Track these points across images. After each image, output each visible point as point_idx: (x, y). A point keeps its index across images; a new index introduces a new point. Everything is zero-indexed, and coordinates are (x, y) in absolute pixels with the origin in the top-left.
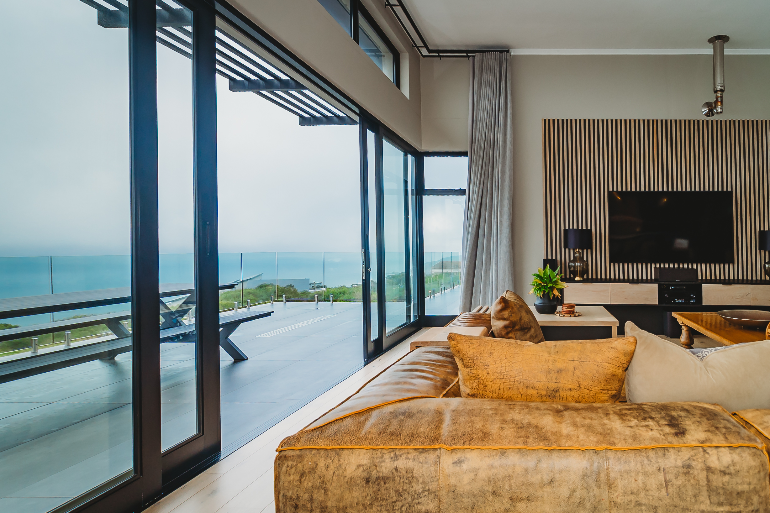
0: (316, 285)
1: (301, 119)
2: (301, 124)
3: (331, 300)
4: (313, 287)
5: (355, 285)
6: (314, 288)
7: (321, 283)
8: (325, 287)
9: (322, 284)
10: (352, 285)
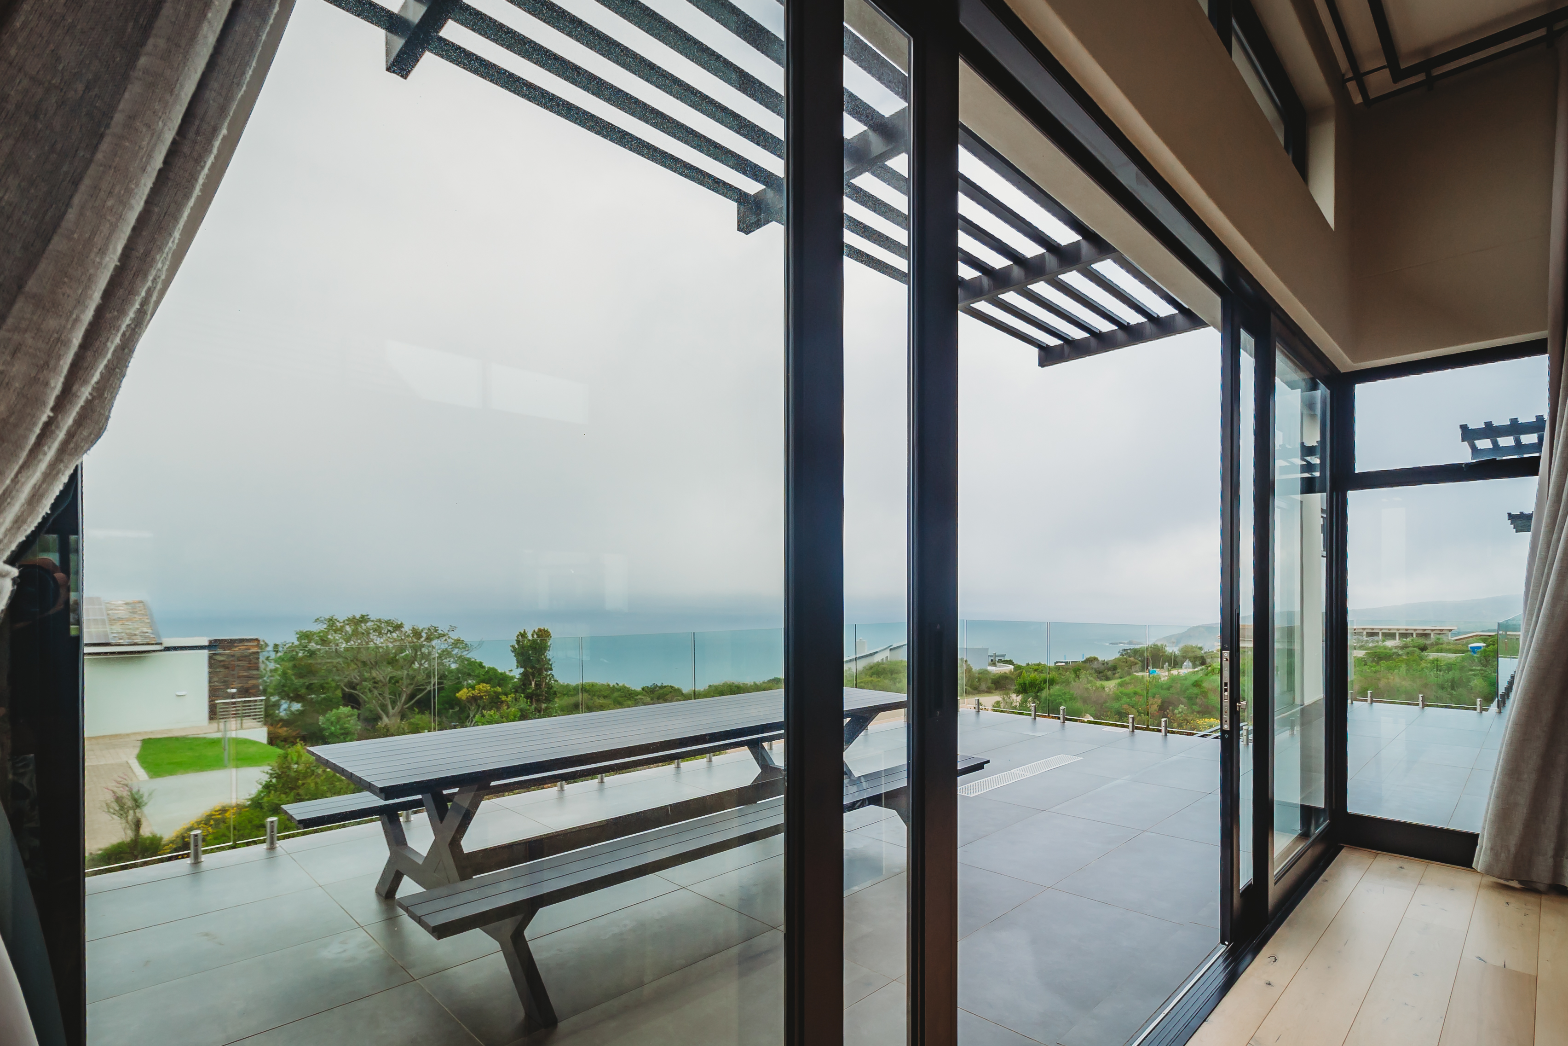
0: (997, 659)
1: (1043, 353)
2: (1042, 363)
3: (1061, 716)
4: (992, 660)
5: (1062, 662)
6: (993, 663)
7: (1004, 656)
8: (1010, 662)
9: (1006, 657)
10: (1057, 662)
